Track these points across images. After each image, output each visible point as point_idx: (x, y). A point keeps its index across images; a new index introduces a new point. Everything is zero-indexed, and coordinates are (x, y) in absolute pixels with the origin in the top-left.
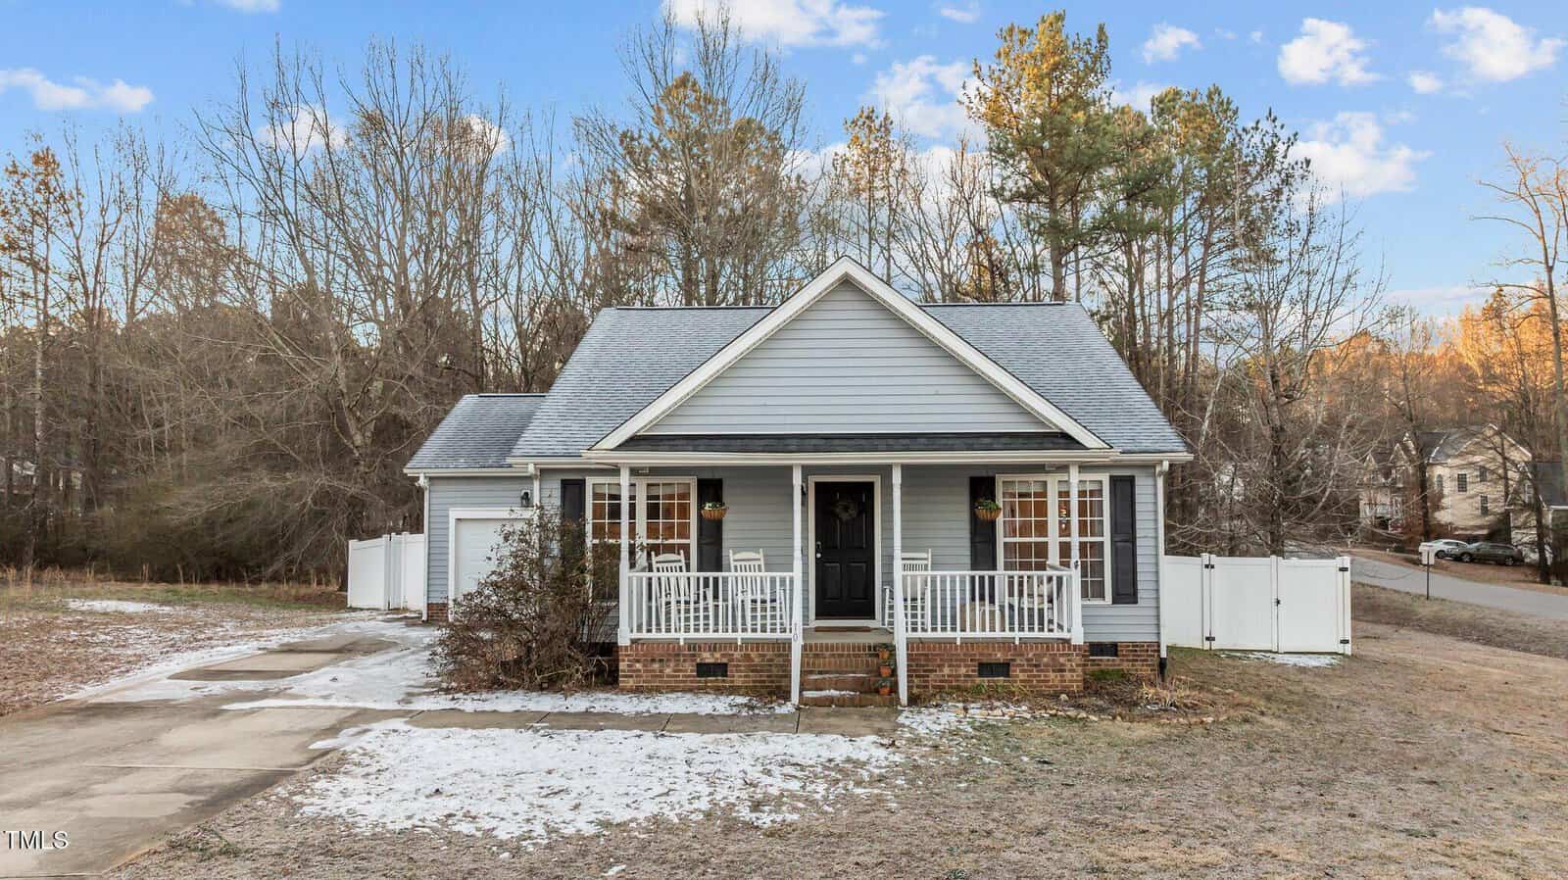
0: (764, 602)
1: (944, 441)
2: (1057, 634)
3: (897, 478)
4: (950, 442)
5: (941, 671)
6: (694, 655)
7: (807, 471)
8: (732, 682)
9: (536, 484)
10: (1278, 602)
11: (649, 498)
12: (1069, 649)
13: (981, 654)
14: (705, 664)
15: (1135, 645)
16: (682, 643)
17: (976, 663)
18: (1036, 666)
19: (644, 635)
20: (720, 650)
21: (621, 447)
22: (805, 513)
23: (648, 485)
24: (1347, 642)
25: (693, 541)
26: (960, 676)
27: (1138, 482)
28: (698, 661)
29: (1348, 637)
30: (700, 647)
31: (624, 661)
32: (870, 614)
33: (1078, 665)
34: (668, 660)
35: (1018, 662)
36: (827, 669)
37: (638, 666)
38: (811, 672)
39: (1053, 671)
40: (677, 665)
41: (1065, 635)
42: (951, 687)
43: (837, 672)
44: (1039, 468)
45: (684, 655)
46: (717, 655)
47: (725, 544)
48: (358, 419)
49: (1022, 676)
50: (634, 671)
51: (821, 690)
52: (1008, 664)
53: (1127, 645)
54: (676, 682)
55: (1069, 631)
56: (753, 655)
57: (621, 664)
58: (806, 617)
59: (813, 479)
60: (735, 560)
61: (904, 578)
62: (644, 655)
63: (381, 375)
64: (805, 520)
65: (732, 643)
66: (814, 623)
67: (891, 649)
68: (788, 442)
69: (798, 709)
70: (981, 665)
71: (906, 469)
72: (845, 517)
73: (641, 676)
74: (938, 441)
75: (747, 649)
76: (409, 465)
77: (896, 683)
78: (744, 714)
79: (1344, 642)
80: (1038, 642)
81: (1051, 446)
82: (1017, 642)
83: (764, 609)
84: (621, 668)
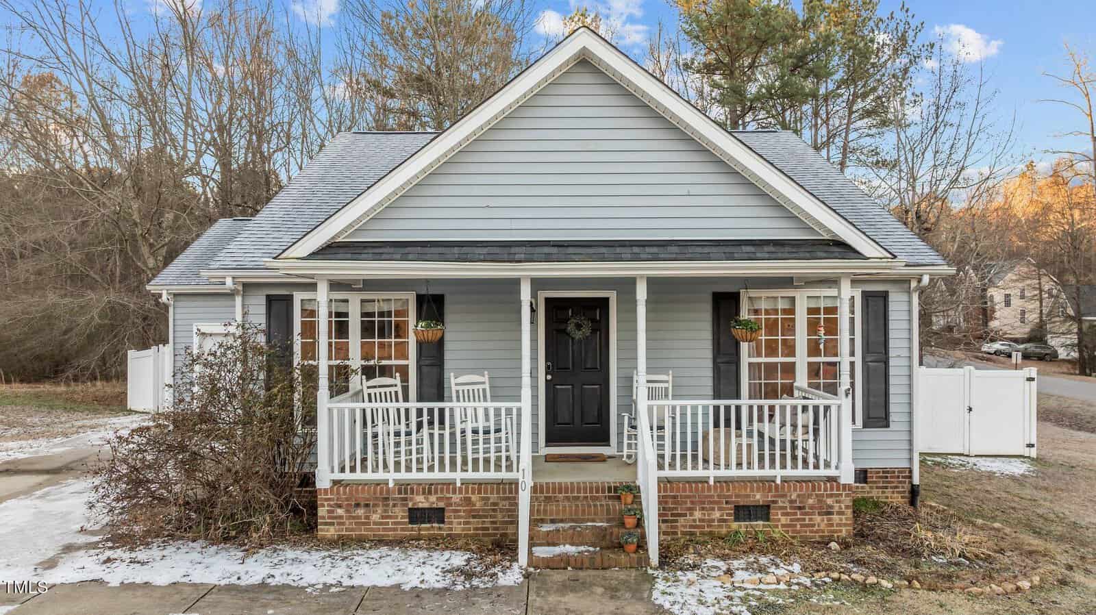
0: (487, 432)
1: (699, 250)
2: (823, 472)
3: (642, 293)
4: (706, 250)
5: (691, 515)
6: (405, 499)
7: (537, 284)
8: (451, 529)
9: (238, 300)
10: (970, 409)
11: (364, 315)
12: (838, 489)
13: (737, 496)
14: (418, 509)
15: (885, 471)
16: (391, 485)
17: (733, 506)
18: (800, 508)
19: (347, 476)
20: (436, 492)
21: (315, 255)
22: (534, 332)
23: (363, 301)
24: (1033, 446)
25: (412, 362)
26: (713, 521)
27: (893, 297)
28: (410, 506)
29: (1034, 441)
30: (412, 489)
31: (323, 506)
32: (604, 439)
33: (847, 507)
34: (375, 505)
35: (781, 504)
36: (561, 517)
37: (340, 512)
38: (542, 521)
39: (819, 514)
40: (386, 511)
41: (831, 472)
42: (703, 534)
43: (573, 520)
44: (786, 282)
45: (394, 499)
46: (433, 498)
47: (447, 365)
48: (151, 246)
49: (784, 520)
50: (336, 518)
51: (554, 545)
52: (768, 507)
53: (877, 470)
54: (384, 529)
55: (837, 468)
56: (474, 498)
57: (320, 509)
58: (535, 444)
59: (543, 295)
60: (456, 384)
61: (650, 409)
62: (347, 499)
63: (171, 208)
64: (534, 340)
65: (449, 484)
66: (544, 451)
67: (633, 490)
68: (513, 250)
69: (527, 576)
70: (738, 508)
71: (652, 282)
72: (578, 335)
73: (343, 524)
74: (690, 250)
75: (467, 492)
76: (152, 282)
77: (643, 537)
78: (460, 588)
79: (1031, 446)
80: (801, 481)
81: (824, 255)
82: (778, 481)
83: (487, 441)
84: (320, 514)
